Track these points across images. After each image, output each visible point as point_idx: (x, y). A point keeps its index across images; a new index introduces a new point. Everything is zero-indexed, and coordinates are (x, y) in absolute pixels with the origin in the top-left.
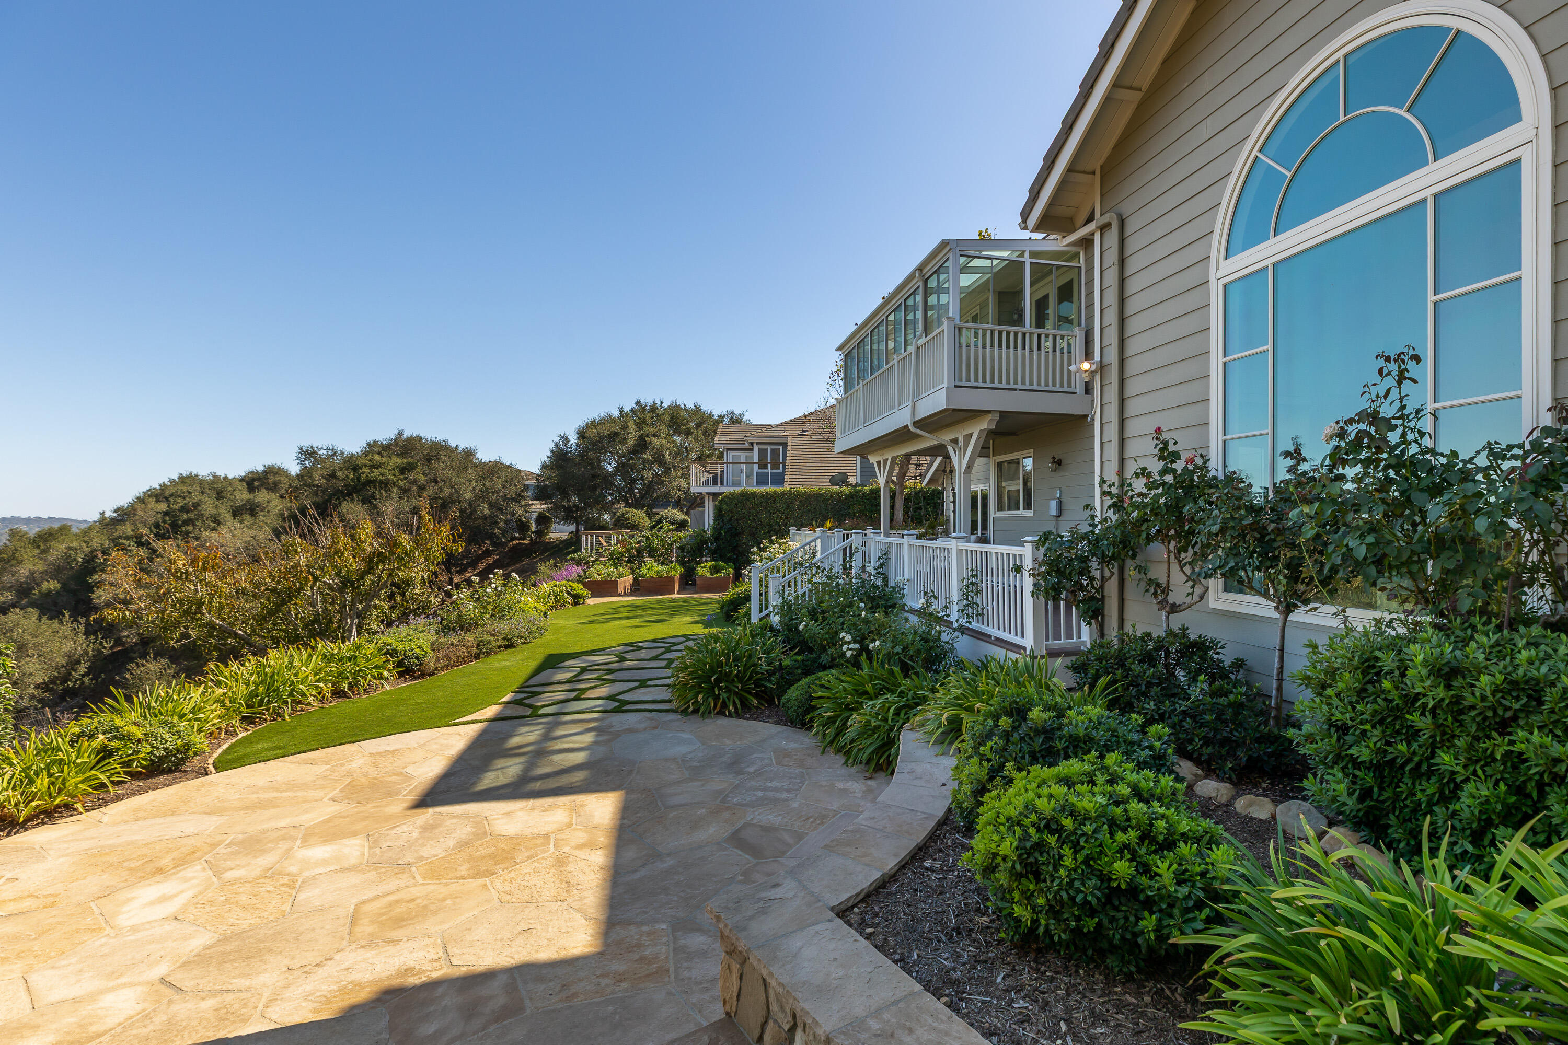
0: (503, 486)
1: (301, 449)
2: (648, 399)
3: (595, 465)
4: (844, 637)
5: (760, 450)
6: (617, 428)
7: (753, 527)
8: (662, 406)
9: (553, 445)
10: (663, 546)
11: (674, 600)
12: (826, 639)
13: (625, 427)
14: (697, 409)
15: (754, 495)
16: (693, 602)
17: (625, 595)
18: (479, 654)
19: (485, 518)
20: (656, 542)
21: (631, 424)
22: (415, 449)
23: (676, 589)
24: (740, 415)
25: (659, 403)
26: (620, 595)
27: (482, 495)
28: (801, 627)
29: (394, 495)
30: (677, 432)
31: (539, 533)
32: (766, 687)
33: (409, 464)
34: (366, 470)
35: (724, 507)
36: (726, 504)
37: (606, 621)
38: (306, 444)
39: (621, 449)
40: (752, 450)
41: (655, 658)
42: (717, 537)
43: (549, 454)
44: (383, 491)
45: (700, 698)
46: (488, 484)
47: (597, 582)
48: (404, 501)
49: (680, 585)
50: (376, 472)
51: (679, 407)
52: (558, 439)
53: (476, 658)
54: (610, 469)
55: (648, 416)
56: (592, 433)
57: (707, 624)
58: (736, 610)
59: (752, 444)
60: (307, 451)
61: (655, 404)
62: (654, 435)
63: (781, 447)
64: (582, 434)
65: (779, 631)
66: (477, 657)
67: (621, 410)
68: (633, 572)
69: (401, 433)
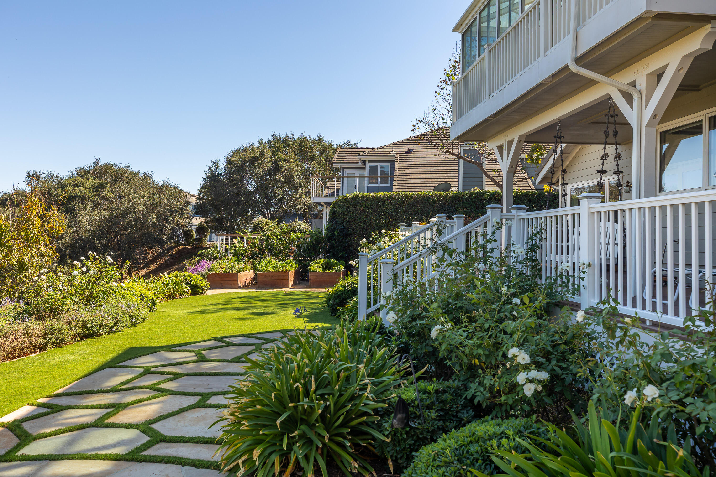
0: (168, 201)
1: (28, 173)
2: (282, 133)
3: (240, 184)
4: (515, 356)
5: (371, 167)
6: (256, 155)
7: (364, 228)
8: (292, 139)
9: (207, 169)
10: (282, 244)
11: (286, 294)
12: (478, 357)
13: (262, 154)
14: (320, 139)
15: (364, 198)
16: (305, 296)
17: (245, 287)
18: (46, 344)
19: (154, 226)
20: (275, 241)
21: (268, 152)
22: (107, 173)
23: (291, 282)
24: (355, 144)
25: (289, 135)
26: (239, 287)
27: (152, 208)
28: (434, 334)
29: (88, 207)
30: (304, 159)
31: (199, 240)
32: (374, 439)
33: (101, 184)
34: (70, 188)
35: (337, 209)
36: (339, 207)
37: (217, 311)
38: (32, 170)
39: (260, 171)
40: (364, 168)
41: (237, 360)
42: (330, 237)
43: (204, 176)
44: (81, 205)
45: (256, 454)
46: (156, 199)
47: (219, 275)
48: (96, 212)
49: (295, 280)
50: (77, 190)
51: (305, 138)
52: (211, 164)
53: (41, 349)
54: (250, 188)
55: (281, 145)
56: (237, 159)
57: (312, 318)
58: (342, 304)
59: (364, 162)
60: (33, 175)
61: (287, 136)
62: (285, 160)
63: (389, 165)
64: (229, 161)
65: (392, 333)
66: (43, 348)
67: (260, 142)
68: (254, 267)
69: (98, 161)
